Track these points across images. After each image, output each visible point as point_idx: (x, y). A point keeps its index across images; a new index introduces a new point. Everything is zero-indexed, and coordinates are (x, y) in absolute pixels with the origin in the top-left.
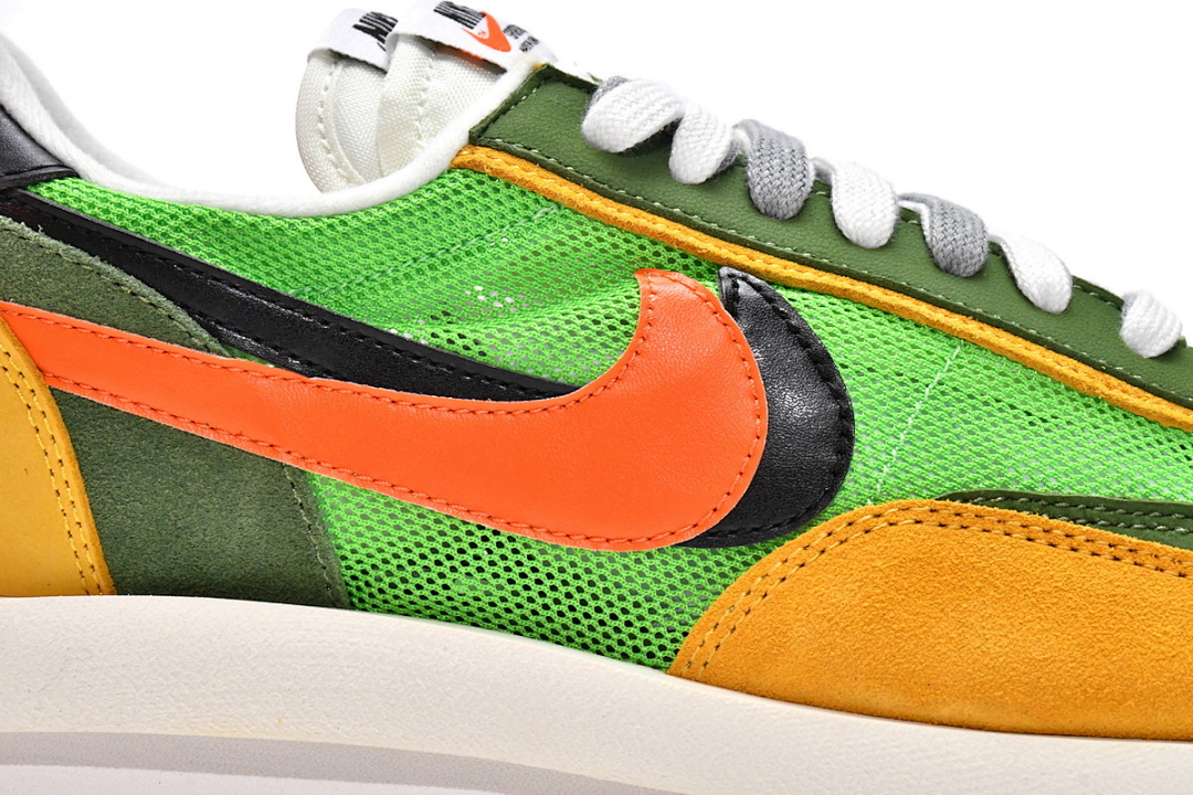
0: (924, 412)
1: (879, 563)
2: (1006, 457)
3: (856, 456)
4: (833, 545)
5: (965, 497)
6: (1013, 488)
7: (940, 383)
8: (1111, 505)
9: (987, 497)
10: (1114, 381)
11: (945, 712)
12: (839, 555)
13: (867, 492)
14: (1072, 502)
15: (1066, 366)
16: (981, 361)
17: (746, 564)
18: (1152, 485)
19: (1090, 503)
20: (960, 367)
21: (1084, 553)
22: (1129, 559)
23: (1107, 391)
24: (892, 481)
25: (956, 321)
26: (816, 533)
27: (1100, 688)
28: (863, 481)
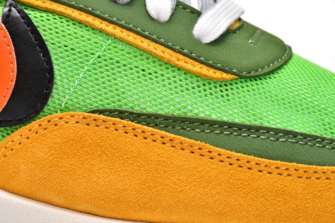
0: (89, 71)
1: (58, 141)
2: (123, 93)
3: (54, 91)
4: (41, 131)
5: (101, 112)
6: (124, 108)
7: (99, 57)
8: (166, 118)
9: (110, 112)
10: (181, 57)
11: (81, 208)
12: (43, 135)
13: (58, 107)
14: (149, 116)
15: (159, 50)
16: (120, 47)
17: (8, 134)
18: (190, 108)
19: (157, 116)
20: (110, 49)
21: (149, 140)
22: (169, 144)
23: (177, 62)
24: (70, 102)
25: (110, 28)
26: (34, 125)
27: (146, 203)
28: (57, 102)
